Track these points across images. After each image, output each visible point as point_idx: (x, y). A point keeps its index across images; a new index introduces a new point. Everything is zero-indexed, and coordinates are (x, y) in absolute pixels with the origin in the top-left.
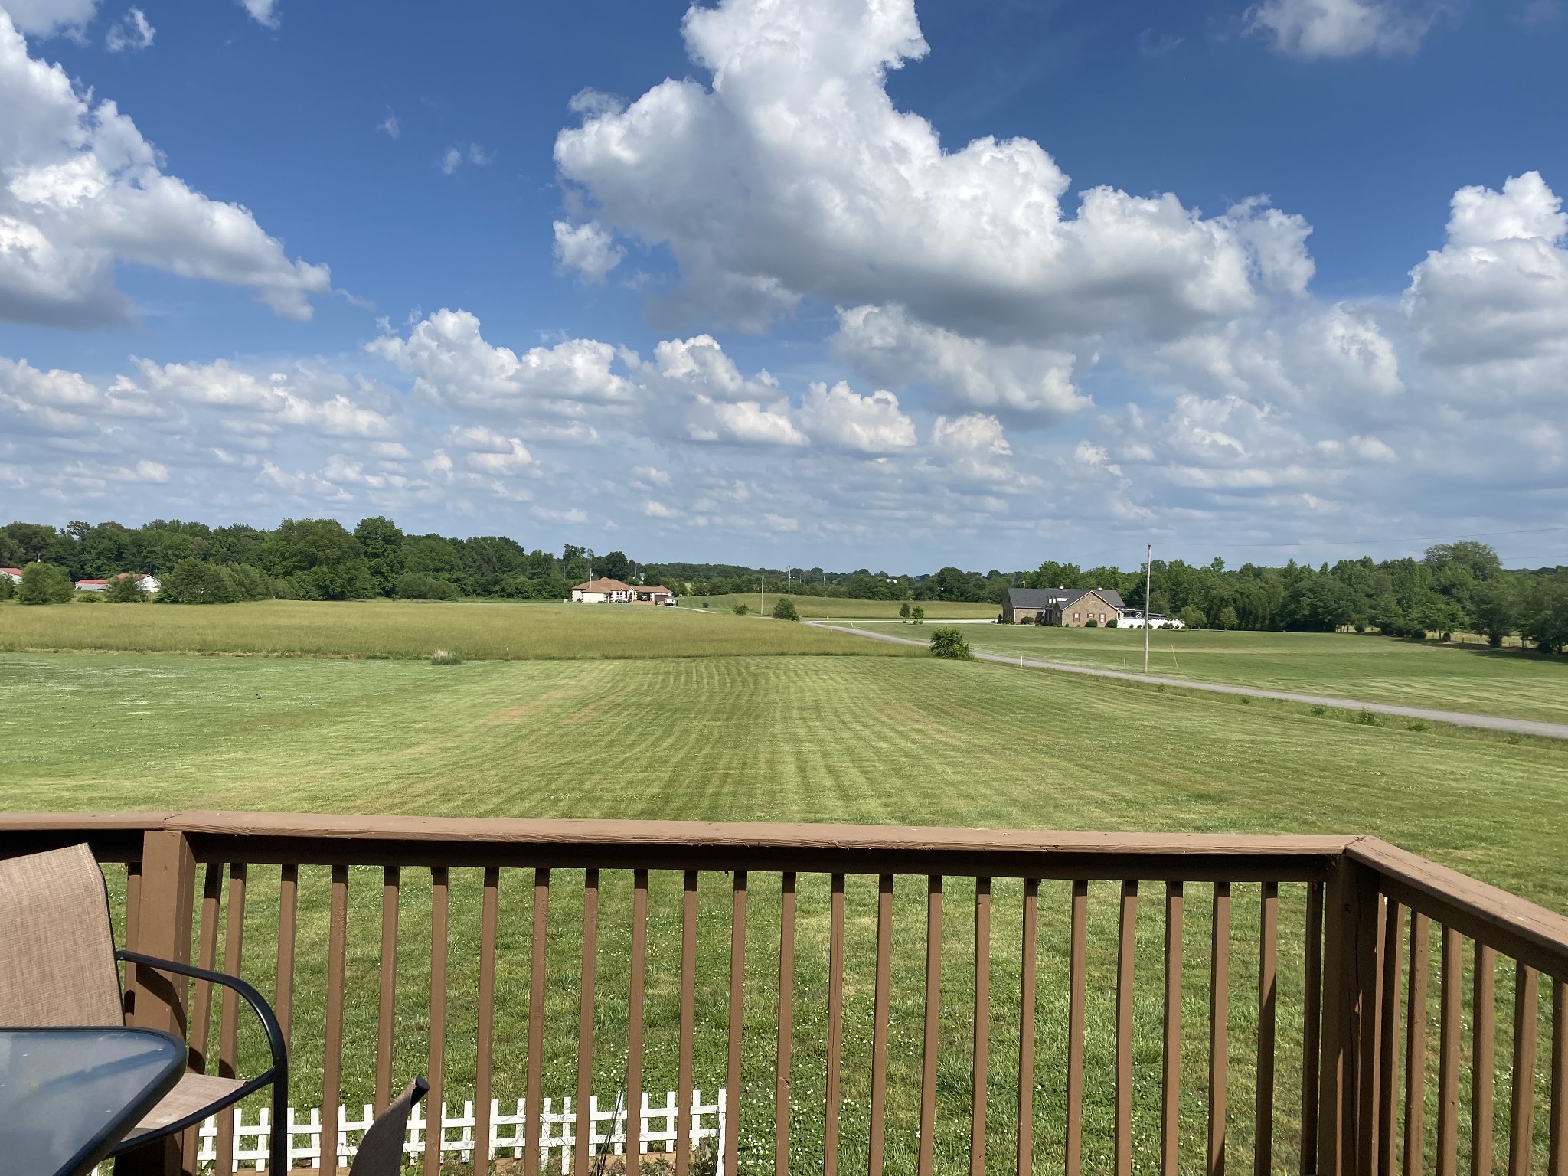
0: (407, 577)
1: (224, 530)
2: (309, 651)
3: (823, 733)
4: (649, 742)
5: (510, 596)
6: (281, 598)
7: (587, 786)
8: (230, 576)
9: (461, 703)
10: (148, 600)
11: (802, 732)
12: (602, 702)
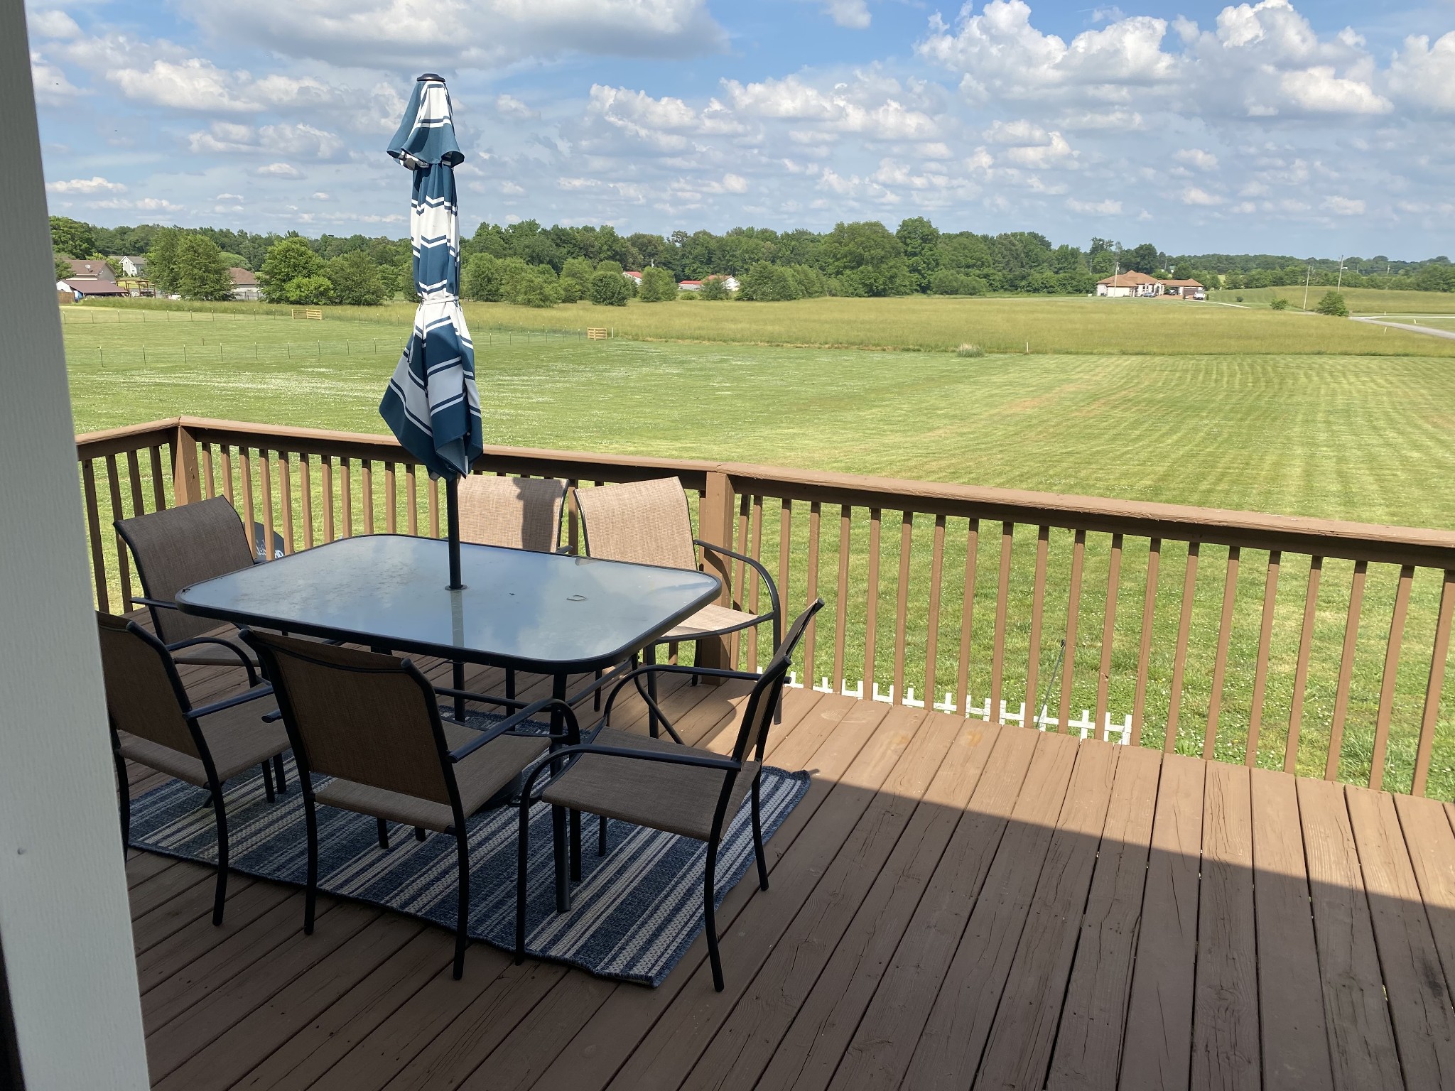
0: (942, 273)
1: (788, 235)
2: (853, 344)
3: (1348, 439)
4: (1154, 438)
5: (1036, 290)
6: (834, 295)
7: (1083, 474)
8: (793, 276)
9: (979, 394)
10: (731, 298)
11: (1322, 436)
12: (1113, 398)
